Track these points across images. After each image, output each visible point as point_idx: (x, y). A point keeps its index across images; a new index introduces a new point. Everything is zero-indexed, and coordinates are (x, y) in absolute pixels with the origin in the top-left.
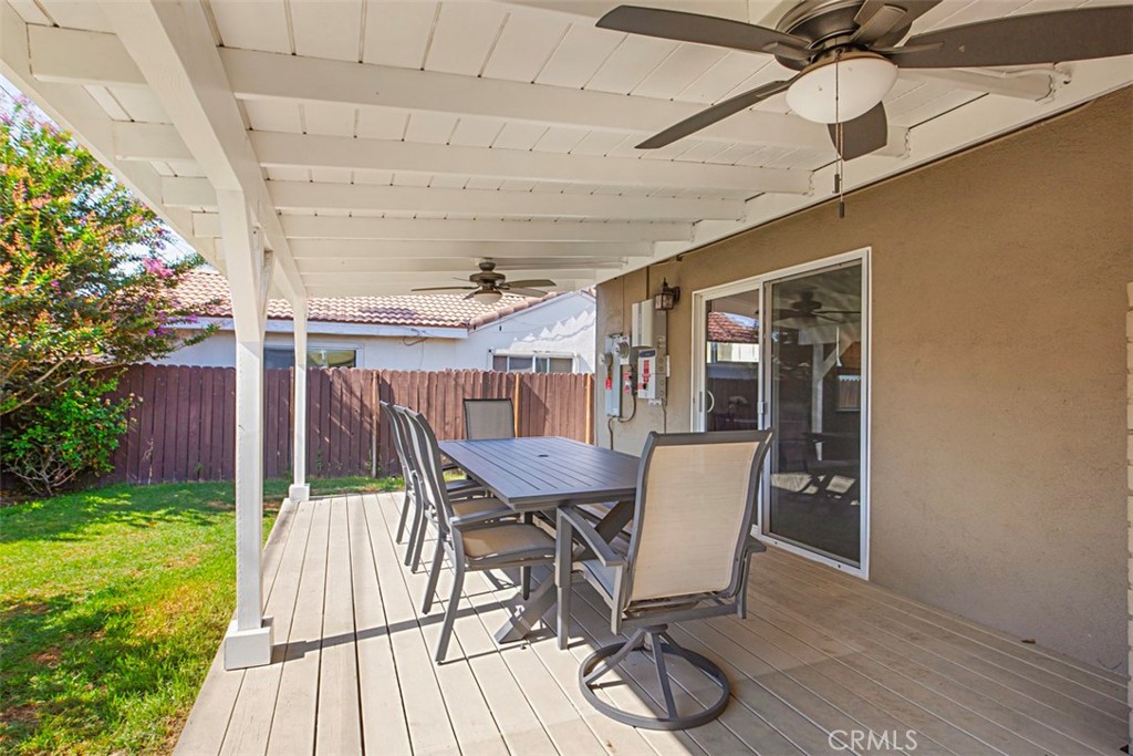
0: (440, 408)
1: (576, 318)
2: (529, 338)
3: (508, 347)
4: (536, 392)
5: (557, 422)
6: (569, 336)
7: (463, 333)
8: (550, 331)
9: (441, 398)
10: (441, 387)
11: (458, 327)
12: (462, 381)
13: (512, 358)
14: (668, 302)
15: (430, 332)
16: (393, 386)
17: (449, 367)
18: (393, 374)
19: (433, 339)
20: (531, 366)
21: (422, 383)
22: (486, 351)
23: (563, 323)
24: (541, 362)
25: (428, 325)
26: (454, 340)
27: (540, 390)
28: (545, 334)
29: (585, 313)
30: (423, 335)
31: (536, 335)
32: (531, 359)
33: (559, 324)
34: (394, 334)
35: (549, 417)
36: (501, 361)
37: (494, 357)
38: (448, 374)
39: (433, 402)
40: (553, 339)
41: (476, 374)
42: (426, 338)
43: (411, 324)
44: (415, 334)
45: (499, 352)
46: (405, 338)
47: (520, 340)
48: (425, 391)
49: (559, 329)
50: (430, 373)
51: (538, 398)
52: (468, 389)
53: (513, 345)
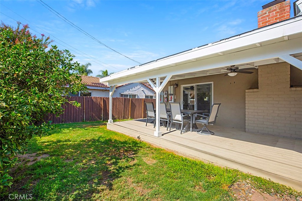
1: (137, 87)
2: (128, 91)
3: (124, 92)
5: (138, 108)
6: (135, 91)
8: (132, 89)
9: (116, 103)
10: (116, 101)
13: (124, 95)
14: (176, 86)
16: (106, 101)
18: (106, 98)
20: (128, 97)
22: (119, 93)
23: (134, 88)
24: (130, 96)
27: (134, 102)
28: (131, 90)
29: (138, 86)
30: (107, 89)
31: (129, 90)
32: (128, 95)
33: (133, 88)
35: (136, 107)
36: (122, 95)
38: (117, 98)
39: (114, 104)
40: (132, 91)
41: (123, 98)
44: (105, 89)
45: (122, 93)
46: (102, 90)
47: (126, 91)
49: (133, 89)
50: (114, 98)
52: (121, 101)
53: (125, 92)
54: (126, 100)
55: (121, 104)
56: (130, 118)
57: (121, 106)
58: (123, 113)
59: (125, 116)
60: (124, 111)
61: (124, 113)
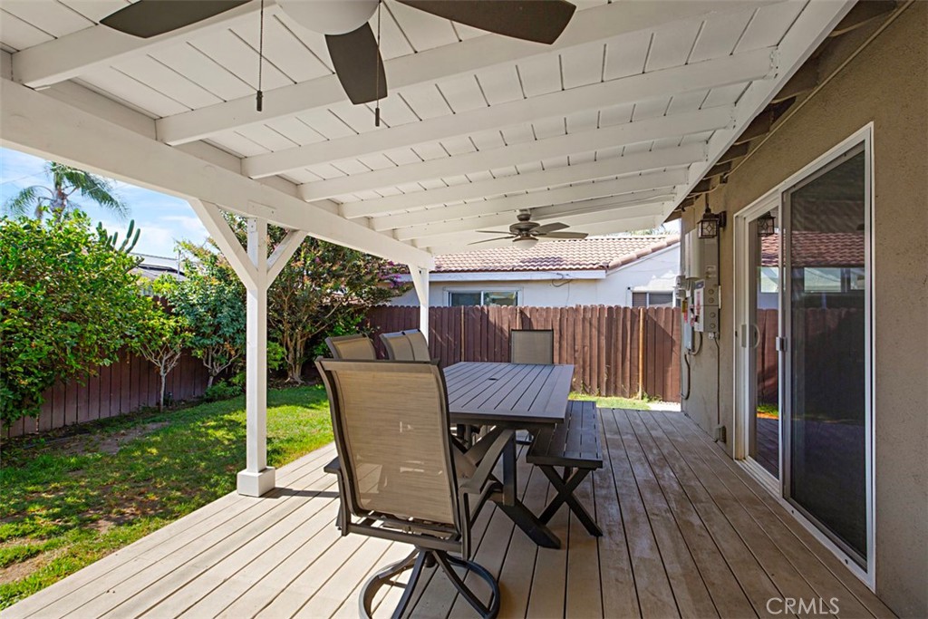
0: (570, 338)
3: (646, 284)
4: (662, 325)
7: (601, 274)
9: (571, 329)
10: (571, 319)
11: (597, 269)
12: (589, 315)
13: (652, 294)
14: (709, 228)
15: (573, 275)
16: (532, 320)
17: (579, 304)
18: (533, 310)
19: (577, 280)
21: (555, 316)
25: (570, 269)
26: (595, 280)
27: (666, 323)
30: (568, 277)
32: (671, 294)
34: (544, 278)
35: (675, 349)
36: (640, 297)
37: (634, 293)
38: (576, 310)
41: (602, 308)
42: (571, 280)
43: (557, 269)
44: (560, 277)
45: (638, 289)
46: (553, 281)
47: (658, 277)
48: (558, 323)
50: (562, 309)
51: (664, 331)
52: (595, 322)
53: (651, 282)
54: (618, 314)
55: (595, 332)
56: (640, 394)
57: (595, 341)
58: (604, 369)
59: (615, 382)
60: (608, 362)
61: (609, 369)
